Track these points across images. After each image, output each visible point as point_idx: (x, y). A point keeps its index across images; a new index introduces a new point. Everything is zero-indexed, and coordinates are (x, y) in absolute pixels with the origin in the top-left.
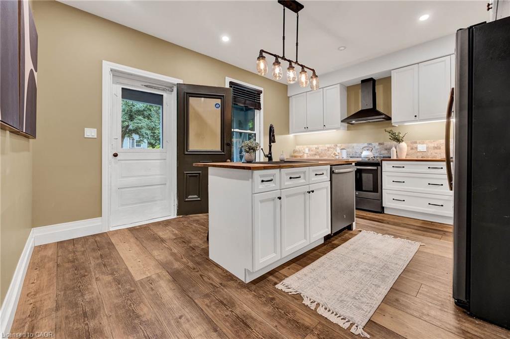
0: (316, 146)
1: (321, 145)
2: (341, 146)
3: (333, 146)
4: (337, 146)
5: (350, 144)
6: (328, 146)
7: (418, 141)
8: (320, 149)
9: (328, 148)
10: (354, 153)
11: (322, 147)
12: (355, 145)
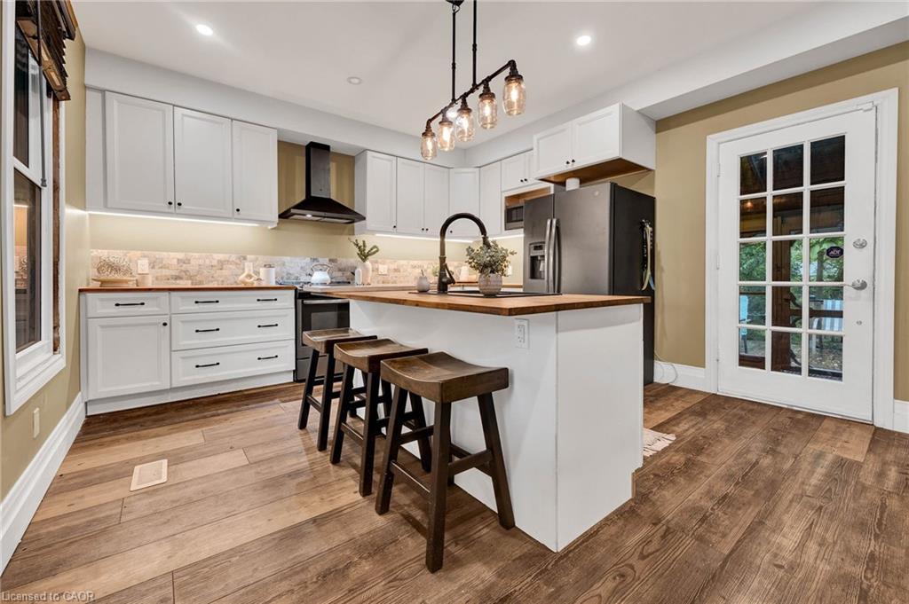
0: (181, 256)
1: (197, 255)
2: (257, 259)
3: (233, 258)
4: (245, 258)
5: (277, 258)
6: (221, 257)
7: (380, 261)
8: (192, 262)
9: (219, 261)
10: (285, 274)
11: (196, 259)
12: (287, 259)
